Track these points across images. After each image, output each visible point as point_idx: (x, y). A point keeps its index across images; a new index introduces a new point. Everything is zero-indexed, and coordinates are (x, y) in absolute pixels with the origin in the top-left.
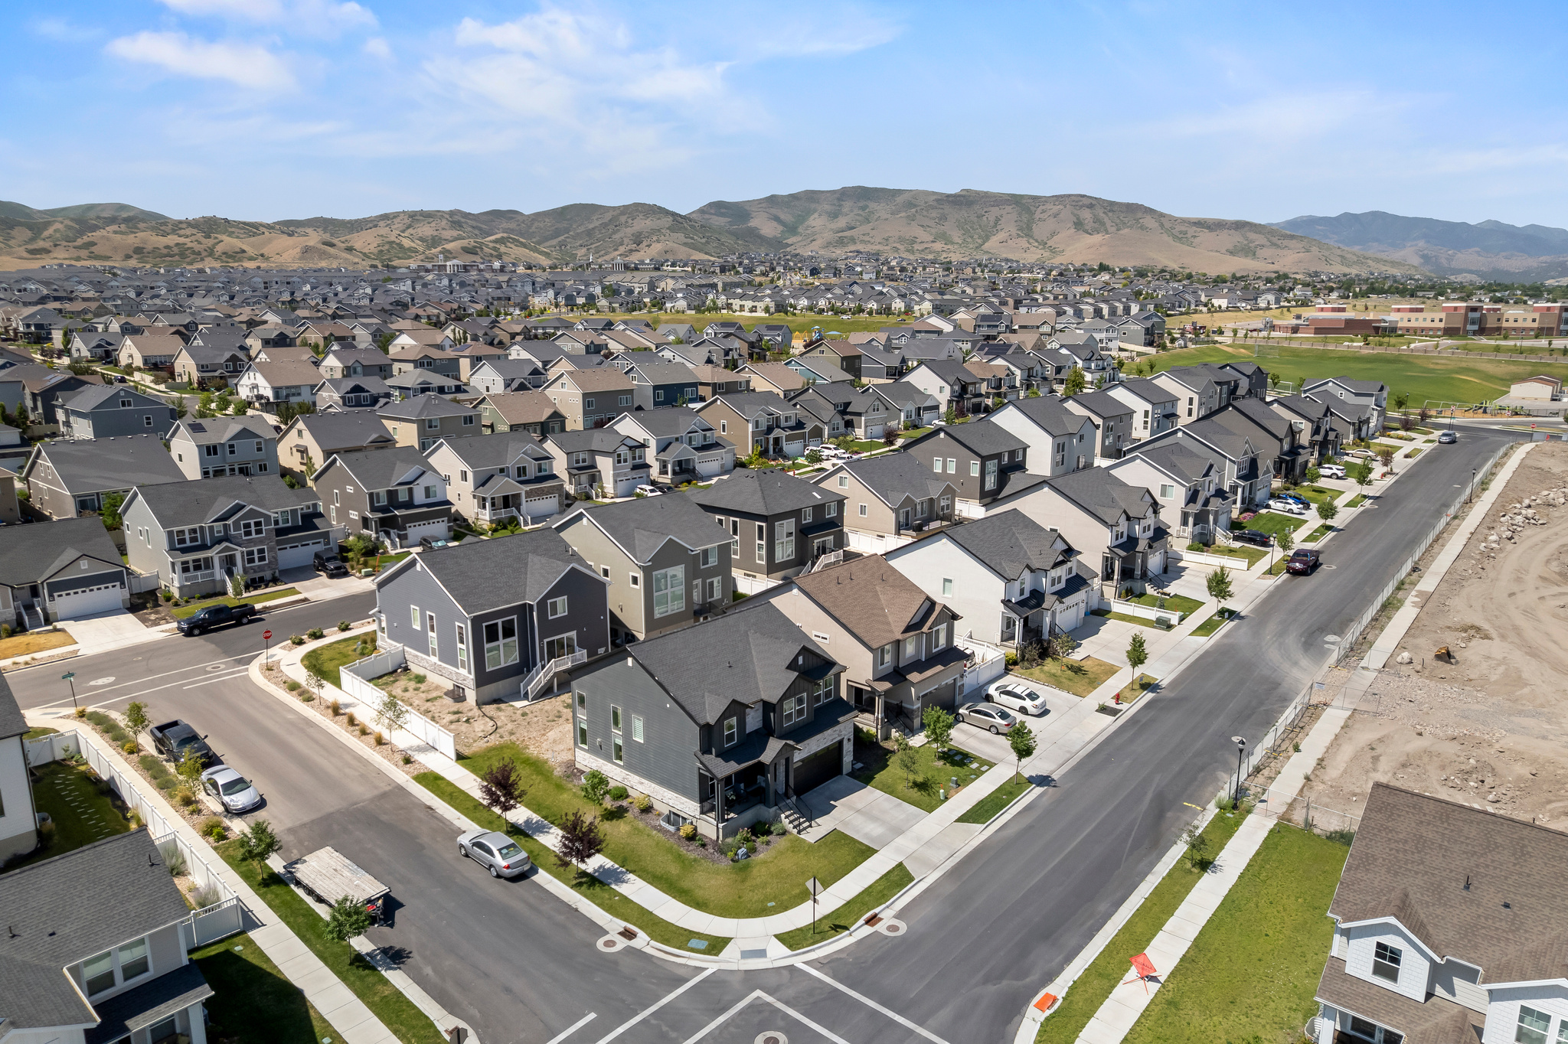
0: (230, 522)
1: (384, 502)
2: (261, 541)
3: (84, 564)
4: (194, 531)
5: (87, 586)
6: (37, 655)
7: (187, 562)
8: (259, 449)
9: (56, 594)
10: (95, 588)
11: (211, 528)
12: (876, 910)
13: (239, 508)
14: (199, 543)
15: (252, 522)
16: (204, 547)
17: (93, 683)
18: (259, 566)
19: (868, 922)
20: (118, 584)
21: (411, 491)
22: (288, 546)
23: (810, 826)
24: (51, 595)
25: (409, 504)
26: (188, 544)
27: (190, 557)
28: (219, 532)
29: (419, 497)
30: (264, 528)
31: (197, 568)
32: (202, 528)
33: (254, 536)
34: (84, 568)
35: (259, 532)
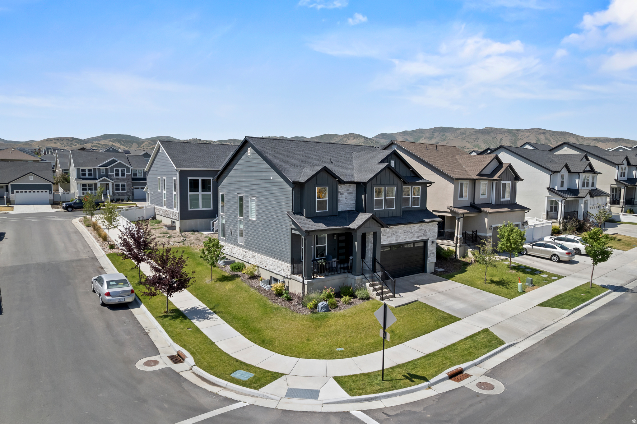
0: (108, 168)
2: (124, 180)
4: (90, 170)
5: (32, 189)
7: (85, 185)
9: (15, 191)
10: (36, 191)
11: (99, 170)
12: (463, 366)
13: (114, 161)
14: (93, 177)
15: (120, 169)
18: (121, 193)
19: (452, 376)
20: (48, 190)
23: (394, 296)
24: (12, 191)
26: (87, 176)
27: (87, 182)
28: (103, 172)
30: (126, 174)
31: (90, 188)
32: (95, 169)
33: (120, 177)
34: (31, 179)
35: (123, 175)
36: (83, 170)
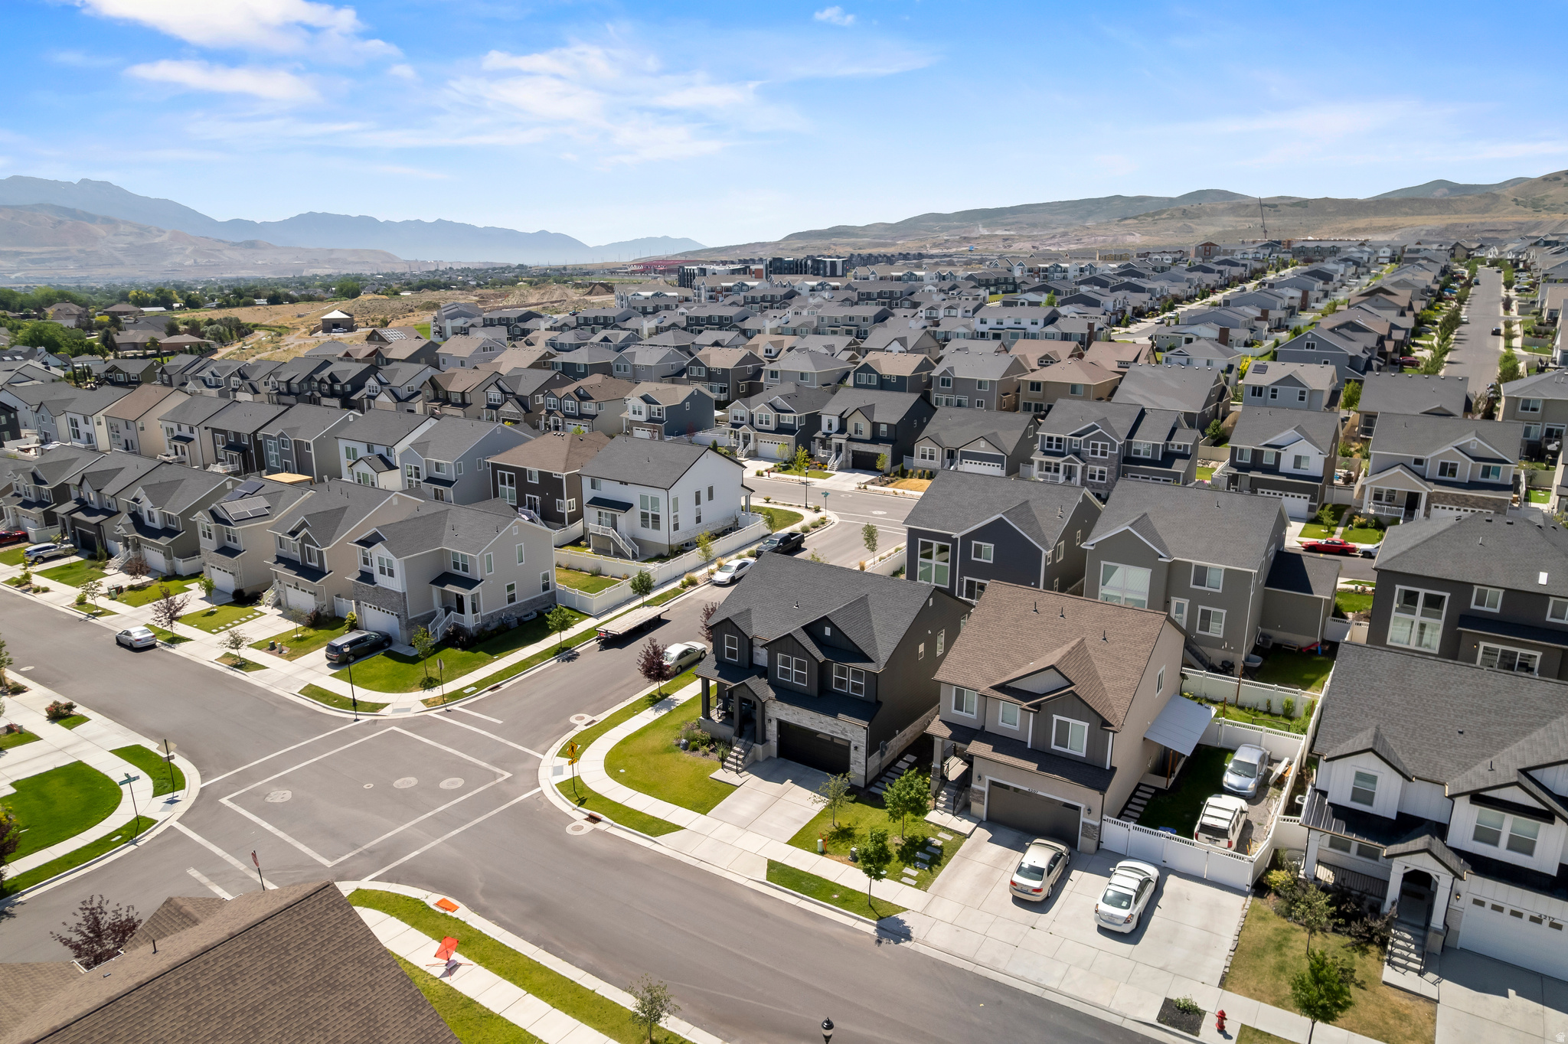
0: (1082, 438)
1: (1247, 459)
3: (983, 444)
4: (1059, 440)
6: (907, 492)
7: (1050, 463)
8: (1301, 399)
9: (964, 460)
10: (987, 463)
11: (1071, 440)
12: (604, 818)
13: (1094, 428)
14: (1062, 451)
15: (1100, 443)
16: (1062, 455)
17: (875, 513)
18: (1098, 484)
20: (1001, 465)
21: (1278, 456)
22: (1140, 476)
24: (961, 460)
25: (1274, 470)
26: (1054, 449)
27: (1053, 460)
28: (1075, 445)
29: (1287, 464)
30: (1108, 451)
31: (1048, 469)
32: (1065, 439)
33: (1099, 456)
34: (982, 447)
35: (1104, 454)
36: (1050, 439)
